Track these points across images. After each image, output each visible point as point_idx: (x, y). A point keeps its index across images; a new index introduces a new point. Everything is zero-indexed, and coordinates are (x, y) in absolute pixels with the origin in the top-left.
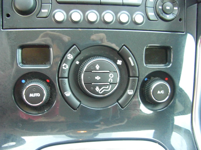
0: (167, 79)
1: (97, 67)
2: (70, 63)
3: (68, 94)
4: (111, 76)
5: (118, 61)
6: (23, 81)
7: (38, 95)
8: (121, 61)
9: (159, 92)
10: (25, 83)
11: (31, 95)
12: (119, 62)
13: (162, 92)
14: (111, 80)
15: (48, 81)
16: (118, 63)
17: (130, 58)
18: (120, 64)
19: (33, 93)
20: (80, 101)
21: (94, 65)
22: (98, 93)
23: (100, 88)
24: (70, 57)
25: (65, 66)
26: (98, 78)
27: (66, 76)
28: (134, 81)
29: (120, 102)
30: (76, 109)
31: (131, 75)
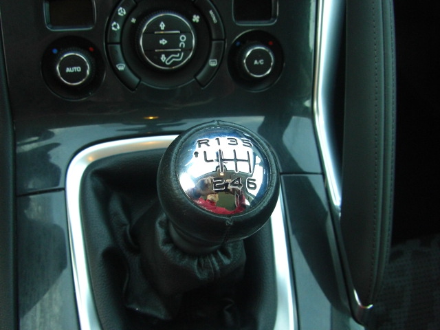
0: (271, 43)
1: (162, 26)
2: (122, 21)
3: (121, 67)
4: (183, 38)
5: (194, 16)
6: (55, 51)
7: (78, 69)
8: (198, 17)
9: (256, 62)
10: (58, 53)
11: (68, 70)
12: (196, 19)
13: (261, 62)
14: (182, 43)
15: (91, 49)
16: (194, 20)
17: (211, 12)
18: (198, 21)
19: (71, 66)
20: (140, 78)
21: (157, 22)
22: (164, 64)
23: (167, 57)
24: (122, 12)
25: (115, 26)
26: (163, 42)
27: (118, 39)
28: (218, 46)
29: (199, 77)
30: (133, 90)
31: (214, 36)
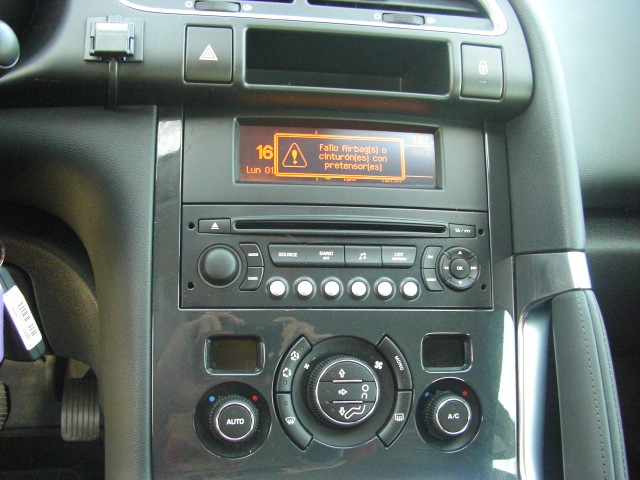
0: (465, 393)
1: (342, 373)
2: (294, 366)
3: (291, 421)
4: (365, 388)
5: (377, 362)
6: (212, 399)
7: (241, 421)
8: (381, 363)
9: (450, 416)
10: (214, 402)
11: (229, 422)
12: (379, 365)
13: (456, 416)
14: (365, 395)
15: (255, 398)
16: (376, 367)
17: (397, 358)
18: (380, 368)
19: (233, 417)
20: (311, 435)
21: (336, 370)
22: (342, 419)
23: (346, 409)
24: (295, 356)
25: (287, 373)
26: (343, 392)
27: (288, 388)
28: (405, 397)
29: (381, 435)
30: (303, 449)
31: (400, 387)
